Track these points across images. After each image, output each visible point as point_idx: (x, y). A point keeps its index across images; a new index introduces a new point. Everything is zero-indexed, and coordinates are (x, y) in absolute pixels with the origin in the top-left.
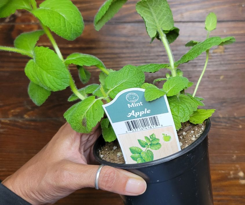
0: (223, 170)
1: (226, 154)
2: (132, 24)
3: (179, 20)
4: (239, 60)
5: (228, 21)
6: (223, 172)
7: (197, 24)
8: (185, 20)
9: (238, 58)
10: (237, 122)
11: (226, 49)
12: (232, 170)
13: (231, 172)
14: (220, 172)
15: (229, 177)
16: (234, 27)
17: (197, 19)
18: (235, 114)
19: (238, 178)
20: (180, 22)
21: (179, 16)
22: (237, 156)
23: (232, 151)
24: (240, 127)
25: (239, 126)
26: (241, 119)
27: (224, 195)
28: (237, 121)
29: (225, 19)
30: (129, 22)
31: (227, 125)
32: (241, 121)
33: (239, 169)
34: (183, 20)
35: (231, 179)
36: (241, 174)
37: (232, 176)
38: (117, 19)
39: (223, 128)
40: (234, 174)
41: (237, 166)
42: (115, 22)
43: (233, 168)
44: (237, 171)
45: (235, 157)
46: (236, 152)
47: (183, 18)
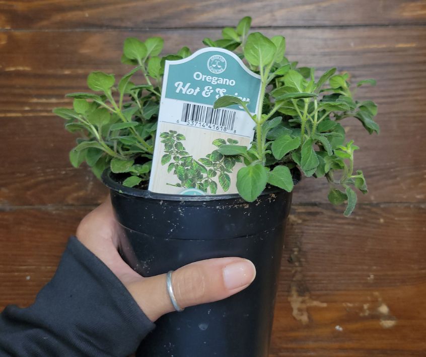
0: (350, 302)
1: (355, 273)
2: (182, 32)
3: (267, 24)
4: (378, 97)
5: (357, 26)
6: (350, 305)
7: (301, 32)
8: (279, 23)
9: (376, 94)
10: (376, 213)
11: (354, 76)
12: (366, 302)
13: (366, 306)
14: (344, 305)
15: (361, 314)
16: (369, 37)
17: (301, 23)
18: (372, 198)
19: (377, 317)
20: (270, 27)
21: (268, 16)
22: (375, 275)
23: (366, 267)
24: (382, 221)
25: (379, 219)
26: (382, 206)
27: (352, 349)
28: (374, 209)
29: (353, 23)
30: (176, 28)
31: (358, 218)
32: (384, 210)
33: (380, 299)
34: (275, 24)
35: (365, 318)
36: (384, 309)
37: (367, 313)
38: (152, 23)
39: (349, 224)
40: (369, 309)
41: (376, 293)
42: (149, 28)
43: (369, 298)
44: (375, 303)
45: (372, 277)
46: (375, 268)
47: (275, 20)
